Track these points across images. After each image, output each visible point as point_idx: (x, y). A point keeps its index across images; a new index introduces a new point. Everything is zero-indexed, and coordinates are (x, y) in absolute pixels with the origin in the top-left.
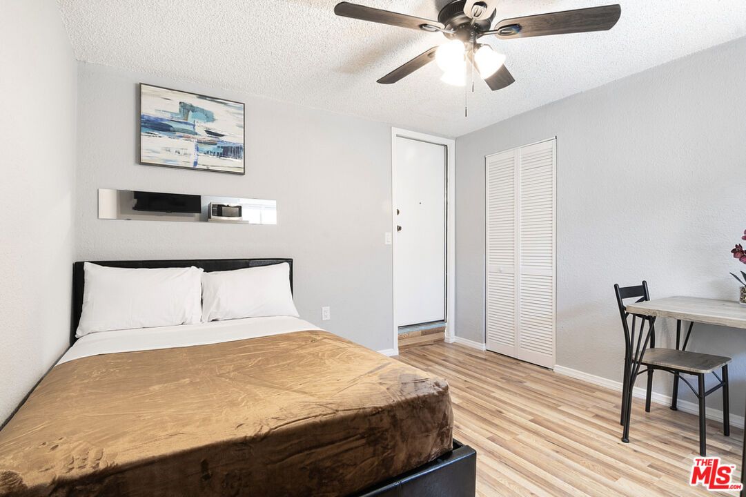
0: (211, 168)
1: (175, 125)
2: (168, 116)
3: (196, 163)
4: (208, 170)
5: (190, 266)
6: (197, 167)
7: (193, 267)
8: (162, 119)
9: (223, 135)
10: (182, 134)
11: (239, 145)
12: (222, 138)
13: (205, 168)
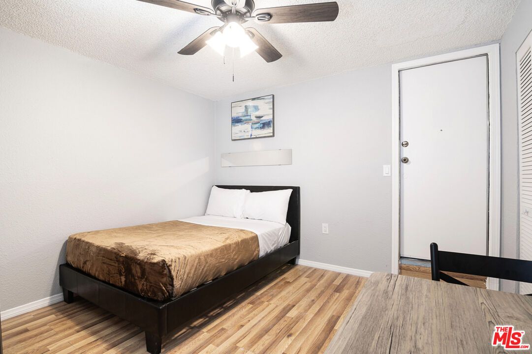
0: (257, 136)
1: (243, 118)
2: (240, 115)
3: (251, 135)
4: (256, 138)
5: (242, 189)
6: (252, 137)
7: (243, 189)
8: (239, 117)
9: (262, 117)
10: (246, 122)
11: (270, 120)
12: (262, 119)
13: (255, 137)
